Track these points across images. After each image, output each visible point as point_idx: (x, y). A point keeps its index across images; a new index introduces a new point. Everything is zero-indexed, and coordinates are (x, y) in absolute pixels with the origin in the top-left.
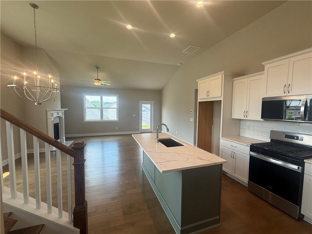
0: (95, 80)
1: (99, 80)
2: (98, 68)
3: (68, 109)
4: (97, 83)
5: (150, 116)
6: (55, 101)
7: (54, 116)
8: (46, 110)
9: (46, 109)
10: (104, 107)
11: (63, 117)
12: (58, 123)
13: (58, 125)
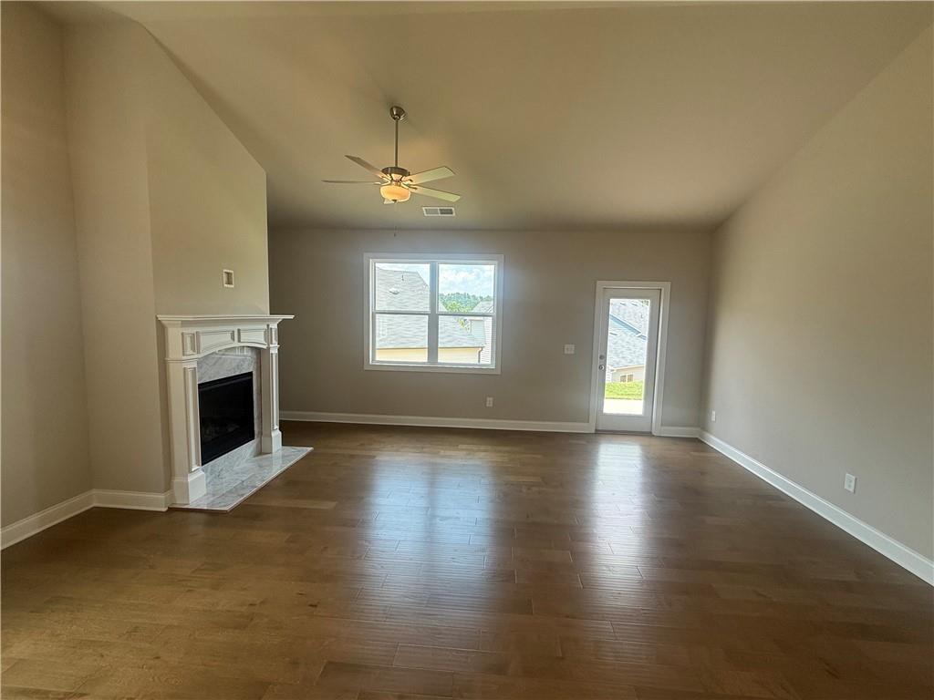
0: (385, 171)
1: (404, 172)
2: (400, 112)
3: (292, 317)
4: (394, 188)
5: (646, 354)
6: (229, 282)
7: (202, 346)
8: (159, 322)
9: (161, 317)
10: (442, 308)
11: (269, 348)
12: (251, 374)
13: (251, 381)
